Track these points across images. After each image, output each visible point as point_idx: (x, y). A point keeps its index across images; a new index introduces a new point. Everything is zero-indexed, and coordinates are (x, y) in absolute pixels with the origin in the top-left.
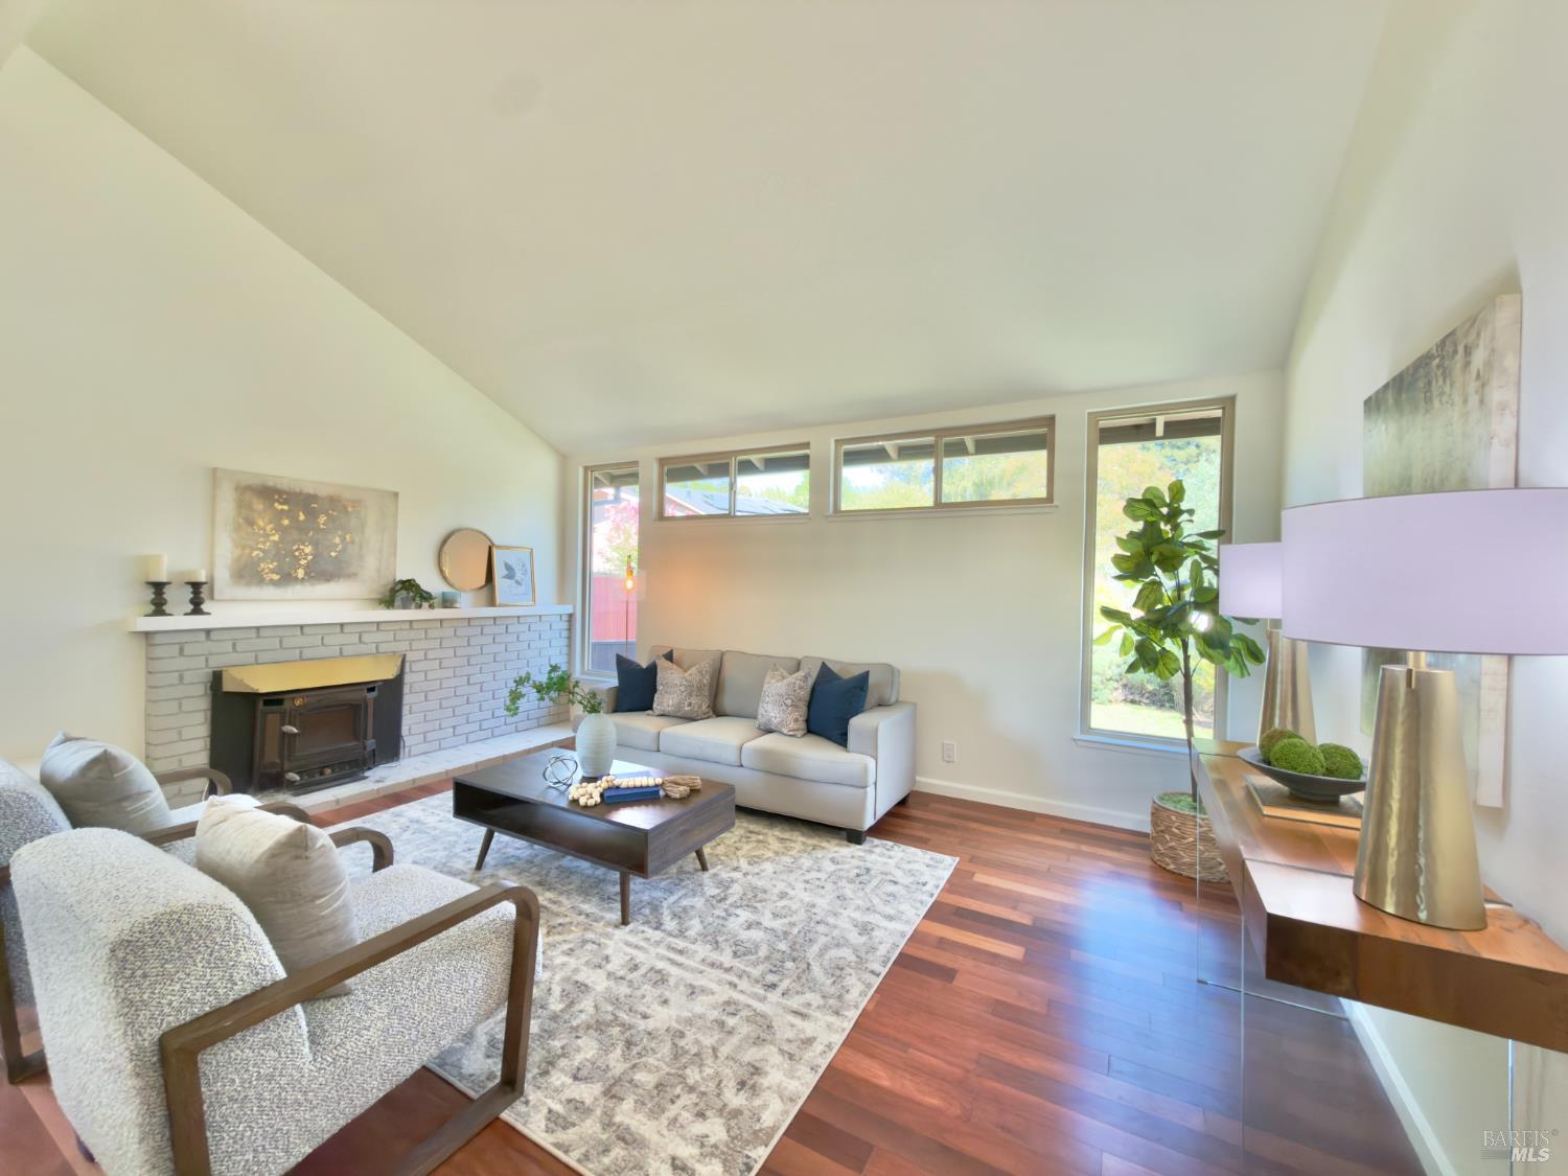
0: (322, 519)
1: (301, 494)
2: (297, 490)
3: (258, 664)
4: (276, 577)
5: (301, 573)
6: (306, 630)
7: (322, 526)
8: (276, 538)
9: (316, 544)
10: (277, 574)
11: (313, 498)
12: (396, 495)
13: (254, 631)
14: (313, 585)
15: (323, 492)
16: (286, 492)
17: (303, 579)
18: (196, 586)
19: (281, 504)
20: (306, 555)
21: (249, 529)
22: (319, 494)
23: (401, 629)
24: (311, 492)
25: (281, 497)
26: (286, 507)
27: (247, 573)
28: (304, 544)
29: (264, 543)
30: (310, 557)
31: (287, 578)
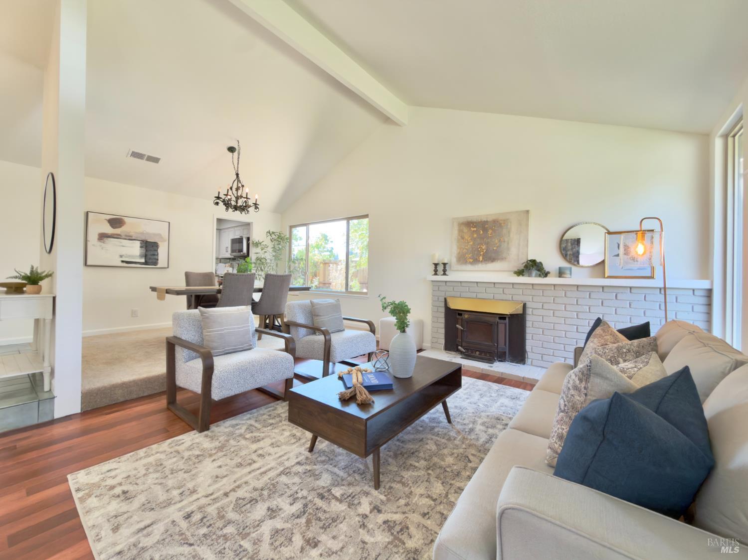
0: (490, 232)
1: (481, 221)
2: (480, 220)
3: (460, 297)
4: (471, 260)
5: (481, 258)
7: (490, 235)
8: (471, 243)
9: (487, 244)
10: (472, 259)
11: (486, 222)
12: (528, 212)
14: (486, 264)
15: (490, 219)
16: (476, 223)
17: (482, 261)
18: (445, 264)
19: (474, 228)
20: (483, 250)
21: (462, 241)
22: (489, 220)
24: (485, 220)
25: (473, 225)
26: (475, 229)
27: (462, 259)
28: (482, 245)
29: (467, 246)
30: (485, 251)
31: (476, 261)
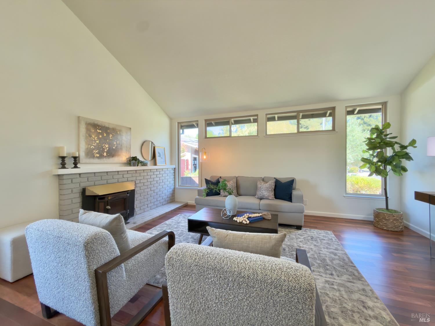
0: (111, 136)
1: (104, 127)
2: (104, 126)
3: (95, 185)
4: (98, 155)
5: (105, 154)
6: (108, 174)
7: (111, 138)
8: (98, 142)
9: (109, 144)
10: (99, 154)
11: (108, 128)
12: (130, 128)
13: (94, 174)
14: (109, 158)
15: (111, 127)
16: (100, 126)
17: (106, 156)
18: (75, 158)
19: (99, 130)
20: (106, 148)
21: (90, 138)
22: (110, 127)
23: (133, 173)
24: (107, 126)
25: (99, 128)
26: (100, 131)
27: (90, 154)
28: (106, 144)
29: (94, 143)
30: (108, 149)
31: (101, 156)
